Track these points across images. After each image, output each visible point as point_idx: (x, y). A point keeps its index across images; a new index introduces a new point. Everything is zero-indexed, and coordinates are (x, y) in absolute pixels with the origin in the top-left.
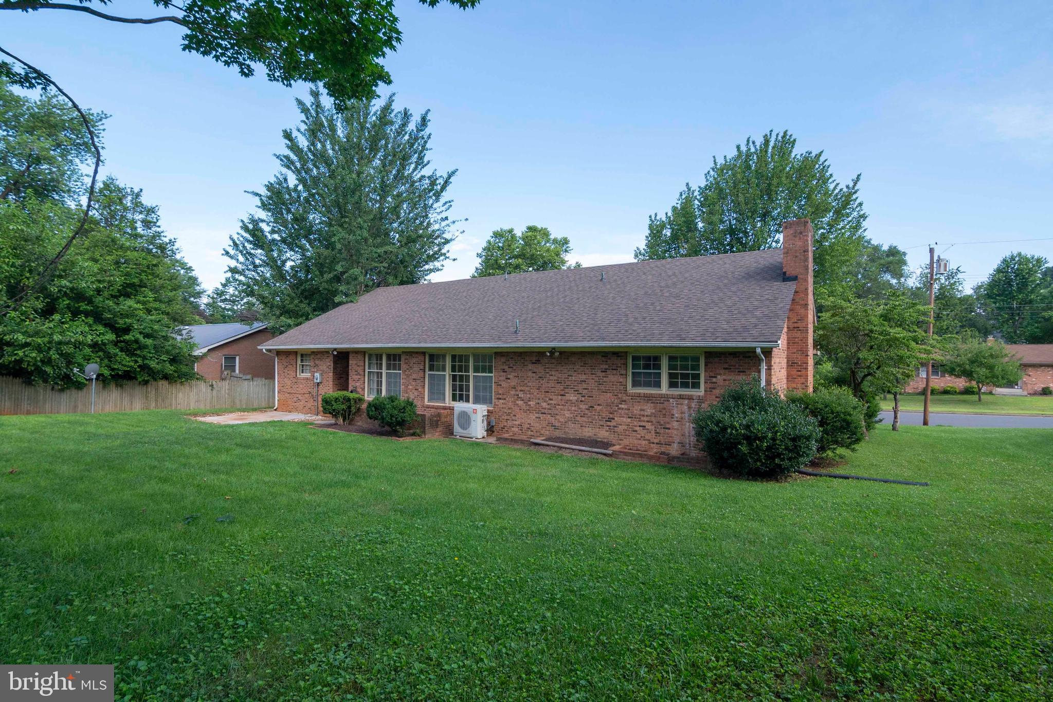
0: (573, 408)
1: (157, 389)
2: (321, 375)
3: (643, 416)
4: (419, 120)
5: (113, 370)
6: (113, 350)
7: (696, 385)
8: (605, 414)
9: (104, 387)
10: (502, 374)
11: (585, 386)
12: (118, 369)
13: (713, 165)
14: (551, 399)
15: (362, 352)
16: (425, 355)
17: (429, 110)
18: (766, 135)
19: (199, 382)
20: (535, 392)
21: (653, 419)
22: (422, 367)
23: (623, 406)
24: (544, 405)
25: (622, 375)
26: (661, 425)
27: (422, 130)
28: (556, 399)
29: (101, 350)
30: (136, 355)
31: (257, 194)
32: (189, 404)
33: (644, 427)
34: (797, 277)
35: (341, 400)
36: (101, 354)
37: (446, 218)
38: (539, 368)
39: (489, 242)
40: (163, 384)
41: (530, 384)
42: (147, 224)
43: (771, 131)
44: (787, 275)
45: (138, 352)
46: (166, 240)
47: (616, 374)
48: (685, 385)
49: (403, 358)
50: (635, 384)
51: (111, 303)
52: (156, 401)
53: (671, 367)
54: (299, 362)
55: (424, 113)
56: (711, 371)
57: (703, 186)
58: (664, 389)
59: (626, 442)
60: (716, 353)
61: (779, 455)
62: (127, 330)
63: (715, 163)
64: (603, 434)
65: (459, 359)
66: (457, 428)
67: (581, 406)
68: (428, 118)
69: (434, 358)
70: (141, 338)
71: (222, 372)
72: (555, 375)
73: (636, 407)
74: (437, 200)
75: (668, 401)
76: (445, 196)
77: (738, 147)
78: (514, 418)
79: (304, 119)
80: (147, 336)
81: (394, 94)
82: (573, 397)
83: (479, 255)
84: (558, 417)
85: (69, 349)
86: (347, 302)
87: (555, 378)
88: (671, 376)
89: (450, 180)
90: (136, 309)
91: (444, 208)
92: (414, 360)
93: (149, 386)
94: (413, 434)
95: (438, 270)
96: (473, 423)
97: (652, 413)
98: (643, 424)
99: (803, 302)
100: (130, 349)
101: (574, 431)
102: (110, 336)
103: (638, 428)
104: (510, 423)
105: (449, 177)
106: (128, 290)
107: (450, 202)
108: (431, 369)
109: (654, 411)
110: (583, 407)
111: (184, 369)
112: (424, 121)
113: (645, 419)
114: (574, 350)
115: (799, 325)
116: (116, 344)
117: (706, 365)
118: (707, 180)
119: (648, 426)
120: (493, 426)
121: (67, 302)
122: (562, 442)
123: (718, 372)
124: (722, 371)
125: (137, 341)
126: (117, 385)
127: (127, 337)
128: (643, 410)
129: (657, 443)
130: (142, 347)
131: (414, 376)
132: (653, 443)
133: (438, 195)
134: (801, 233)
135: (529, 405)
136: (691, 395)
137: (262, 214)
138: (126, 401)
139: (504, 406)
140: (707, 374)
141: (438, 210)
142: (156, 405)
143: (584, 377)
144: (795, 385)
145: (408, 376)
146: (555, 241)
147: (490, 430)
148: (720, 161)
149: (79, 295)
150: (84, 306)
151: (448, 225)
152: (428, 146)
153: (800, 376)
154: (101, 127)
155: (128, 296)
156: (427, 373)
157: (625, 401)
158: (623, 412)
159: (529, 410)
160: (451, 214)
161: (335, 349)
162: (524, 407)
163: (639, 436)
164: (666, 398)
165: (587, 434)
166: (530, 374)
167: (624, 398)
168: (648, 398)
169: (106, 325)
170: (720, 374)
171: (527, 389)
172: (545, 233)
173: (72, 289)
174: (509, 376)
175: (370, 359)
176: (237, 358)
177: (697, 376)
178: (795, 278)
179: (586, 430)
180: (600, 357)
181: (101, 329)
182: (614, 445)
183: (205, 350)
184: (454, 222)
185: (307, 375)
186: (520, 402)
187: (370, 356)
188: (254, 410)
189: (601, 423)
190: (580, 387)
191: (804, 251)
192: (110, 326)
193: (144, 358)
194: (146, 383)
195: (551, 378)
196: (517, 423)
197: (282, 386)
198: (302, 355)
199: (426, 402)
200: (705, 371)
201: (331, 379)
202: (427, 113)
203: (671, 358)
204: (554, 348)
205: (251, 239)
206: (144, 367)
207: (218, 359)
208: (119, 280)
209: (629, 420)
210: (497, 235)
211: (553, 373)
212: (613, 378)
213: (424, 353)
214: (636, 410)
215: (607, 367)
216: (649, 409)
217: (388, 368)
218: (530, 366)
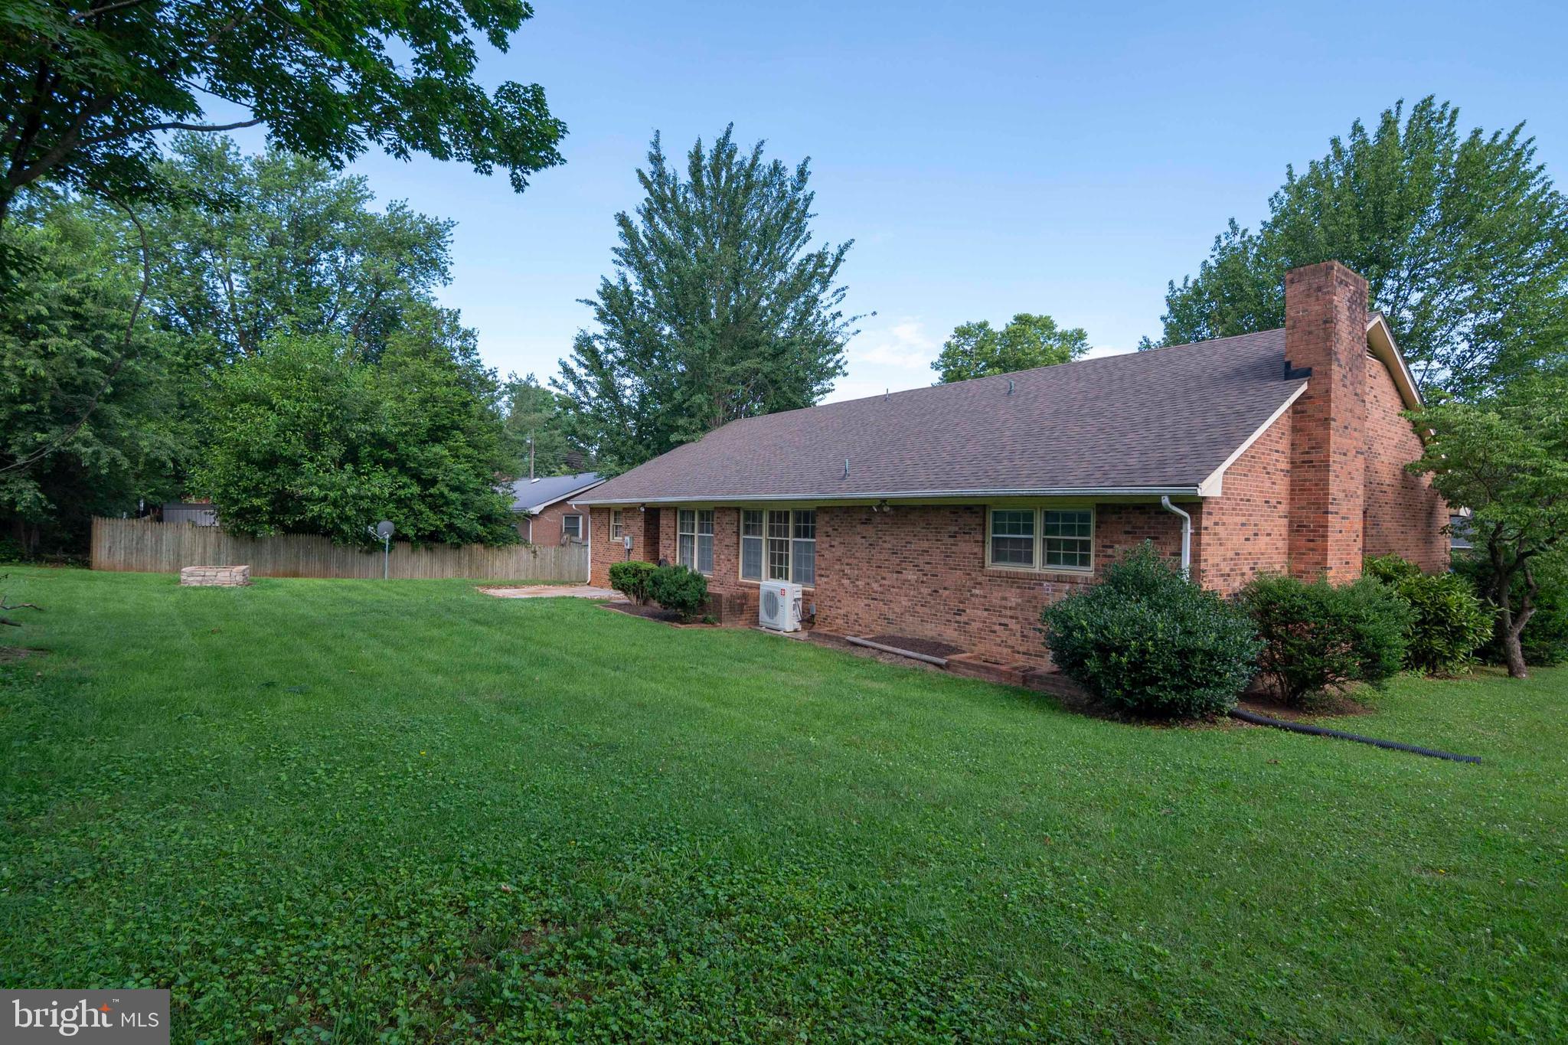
0: (912, 593)
1: (471, 555)
2: (632, 539)
3: (1005, 608)
4: (795, 174)
5: (419, 530)
6: (418, 506)
7: (1085, 561)
8: (954, 604)
9: (413, 551)
10: (825, 539)
11: (927, 558)
12: (424, 529)
13: (1285, 181)
14: (884, 578)
15: (673, 508)
16: (738, 513)
17: (809, 158)
18: (1389, 112)
19: (519, 547)
20: (864, 565)
21: (1019, 614)
22: (735, 529)
23: (977, 591)
24: (875, 586)
25: (977, 542)
26: (1030, 624)
27: (800, 189)
28: (891, 579)
29: (407, 506)
30: (442, 512)
31: (591, 303)
32: (507, 574)
33: (1006, 625)
34: (1310, 369)
35: (633, 572)
36: (406, 510)
37: (839, 314)
38: (870, 531)
39: (948, 345)
40: (477, 548)
41: (858, 555)
42: (466, 352)
43: (1400, 102)
44: (1292, 368)
45: (444, 509)
46: (487, 368)
47: (970, 541)
48: (1070, 560)
49: (716, 515)
50: (998, 557)
51: (415, 450)
52: (470, 568)
53: (1048, 530)
54: (612, 523)
55: (801, 163)
56: (1106, 537)
57: (1269, 220)
58: (1038, 565)
59: (980, 648)
60: (1113, 506)
61: (1153, 681)
62: (434, 482)
63: (1290, 175)
64: (950, 635)
65: (779, 515)
66: (763, 616)
67: (922, 590)
68: (807, 170)
69: (747, 515)
70: (446, 491)
71: (561, 537)
72: (890, 542)
73: (995, 594)
74: (824, 288)
75: (1041, 585)
76: (837, 281)
77: (1335, 142)
78: (838, 604)
79: (648, 196)
80: (454, 489)
81: (762, 142)
82: (911, 576)
83: (935, 366)
84: (892, 605)
85: (365, 504)
86: (688, 442)
87: (890, 546)
88: (1049, 544)
89: (843, 257)
90: (442, 457)
91: (833, 300)
92: (727, 519)
93: (462, 550)
94: (705, 621)
95: (829, 391)
96: (780, 609)
97: (1018, 604)
98: (1004, 621)
99: (1321, 415)
100: (437, 505)
101: (914, 628)
102: (416, 489)
103: (997, 628)
104: (834, 612)
105: (842, 253)
106: (437, 433)
107: (843, 289)
108: (747, 532)
109: (1020, 600)
110: (925, 591)
111: (502, 530)
112: (802, 174)
113: (1009, 613)
114: (915, 503)
115: (1313, 456)
116: (422, 498)
117: (1098, 527)
118: (1274, 210)
119: (1013, 625)
120: (813, 616)
121: (369, 449)
122: (889, 644)
123: (1115, 538)
124: (1123, 537)
125: (442, 495)
126: (427, 548)
127: (432, 491)
128: (1005, 599)
129: (1024, 653)
130: (448, 503)
131: (727, 541)
132: (1019, 653)
133: (825, 283)
134: (1319, 289)
135: (857, 586)
136: (1075, 577)
137: (600, 329)
138: (437, 568)
139: (827, 586)
140: (1100, 541)
141: (826, 303)
142: (470, 573)
143: (925, 545)
144: (1302, 567)
145: (721, 541)
146: (1063, 336)
147: (808, 620)
148: (1302, 171)
149: (381, 442)
150: (387, 454)
151: (846, 324)
152: (810, 211)
153: (1313, 550)
154: (448, 239)
155: (437, 440)
156: (742, 537)
157: (980, 584)
158: (977, 601)
159: (856, 595)
160: (847, 308)
161: (643, 504)
162: (851, 589)
163: (998, 640)
164: (1039, 580)
165: (930, 634)
166: (859, 540)
167: (980, 579)
168: (1012, 579)
169: (412, 477)
170: (1119, 542)
171: (855, 561)
172: (1046, 325)
173: (373, 434)
174: (833, 543)
175: (682, 519)
176: (581, 518)
177: (1085, 546)
178: (1306, 373)
179: (929, 626)
180: (948, 514)
181: (405, 479)
182: (964, 652)
183: (541, 507)
184: (854, 319)
185: (618, 539)
186: (846, 582)
187: (683, 513)
188: (564, 584)
189: (949, 617)
190: (921, 561)
191: (1326, 322)
192: (417, 477)
193: (451, 516)
194: (458, 547)
195: (885, 545)
196: (842, 612)
197: (595, 554)
198: (616, 513)
199: (741, 580)
200: (1097, 537)
201: (642, 545)
202: (805, 163)
203: (1048, 515)
204: (884, 500)
205: (587, 363)
206: (451, 527)
207: (557, 518)
208: (425, 422)
209: (986, 613)
210: (963, 332)
211: (887, 538)
212: (966, 547)
213: (738, 510)
214: (996, 597)
215: (957, 529)
216: (1014, 598)
217: (701, 531)
218: (859, 528)
